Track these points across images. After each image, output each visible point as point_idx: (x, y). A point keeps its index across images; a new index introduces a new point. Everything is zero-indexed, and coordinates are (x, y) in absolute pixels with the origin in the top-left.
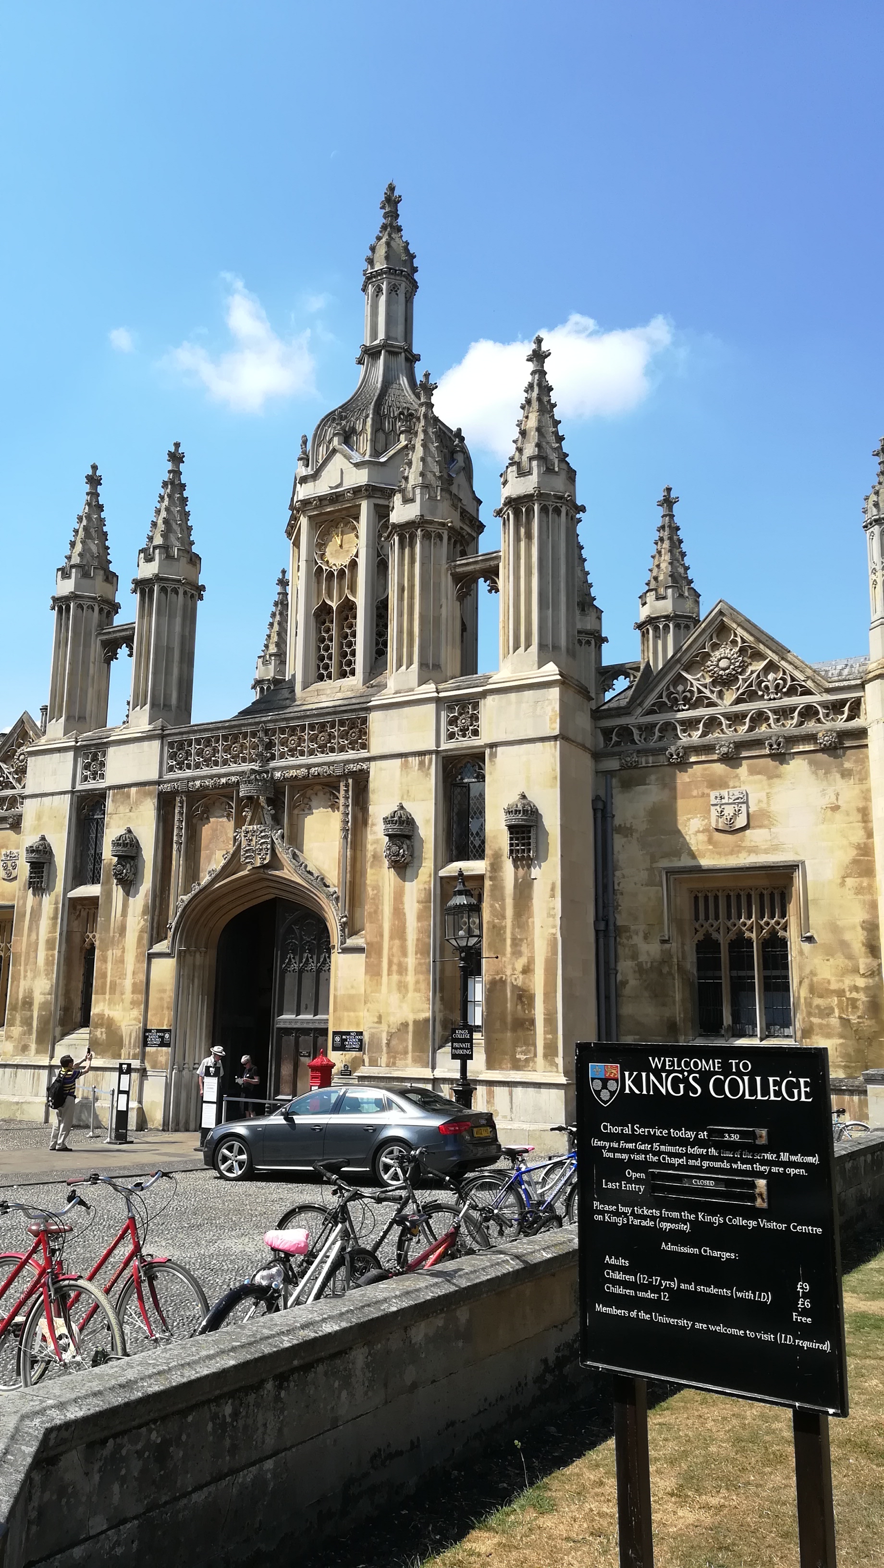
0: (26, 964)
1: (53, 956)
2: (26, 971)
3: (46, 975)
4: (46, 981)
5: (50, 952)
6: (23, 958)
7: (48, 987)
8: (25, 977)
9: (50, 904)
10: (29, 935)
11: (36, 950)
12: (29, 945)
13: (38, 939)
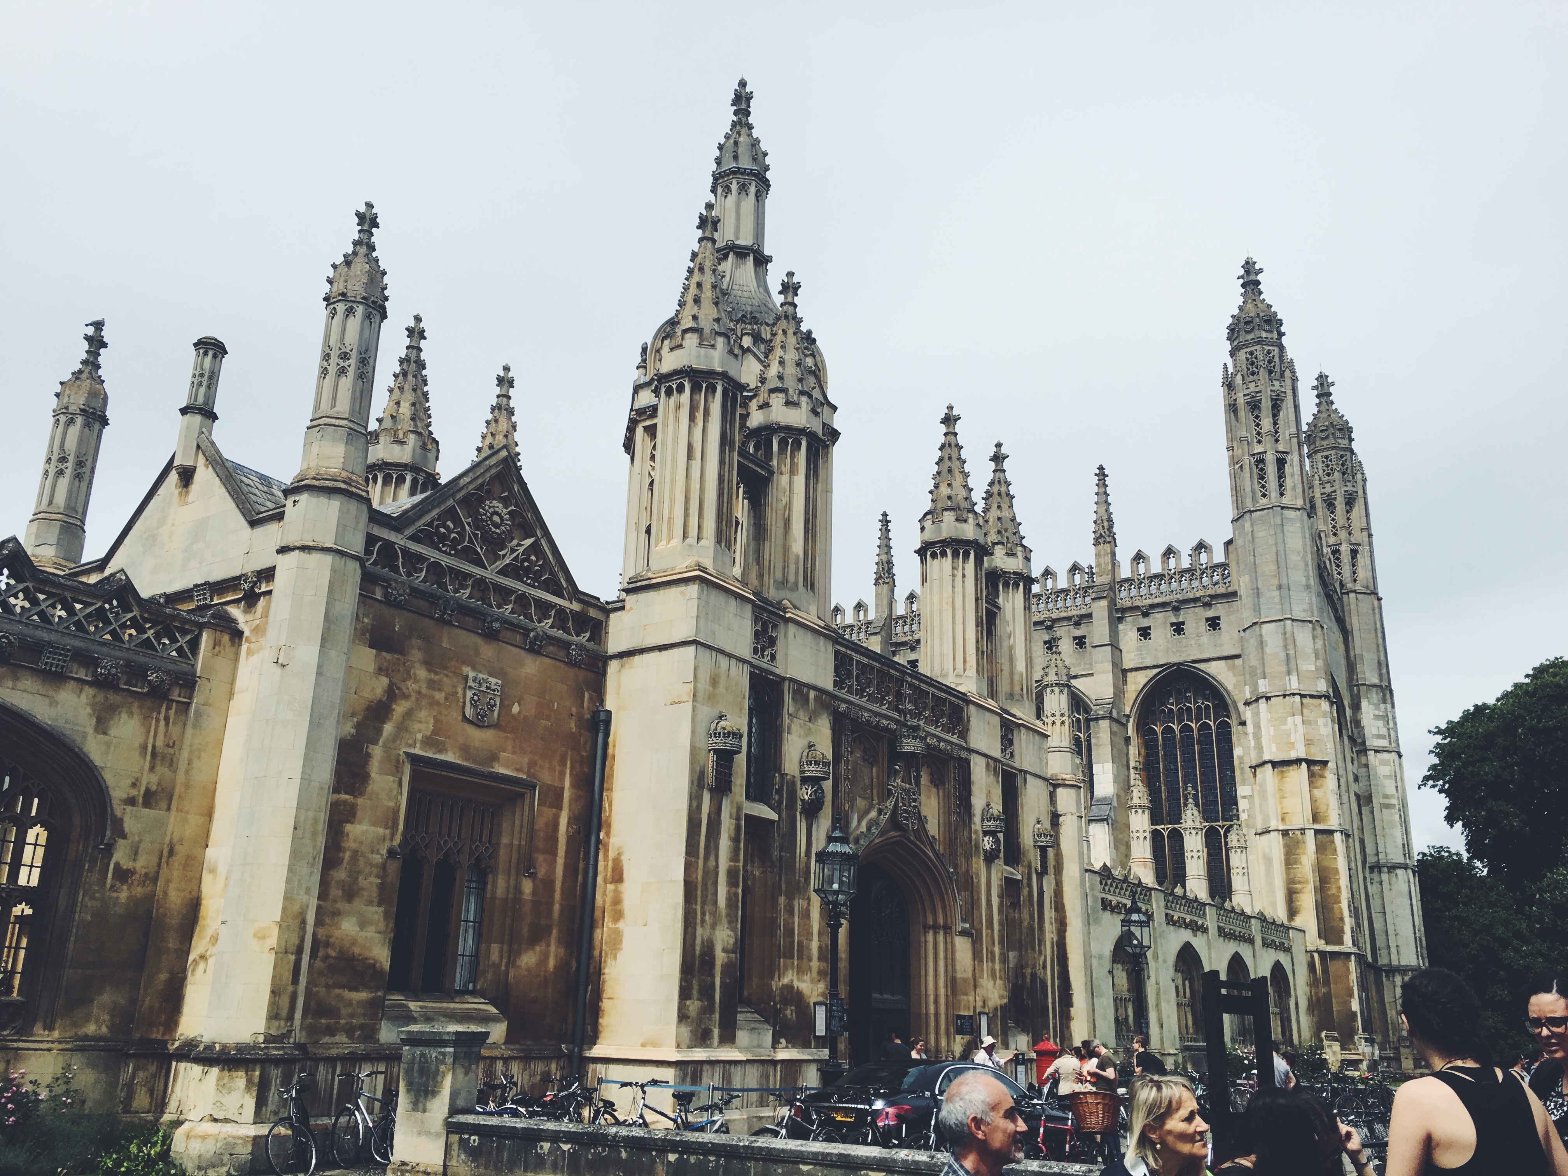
0: (704, 903)
1: (736, 895)
2: (703, 914)
3: (729, 922)
4: (730, 933)
5: (733, 890)
6: (699, 892)
7: (732, 941)
8: (703, 921)
9: (731, 817)
10: (706, 858)
11: (716, 883)
12: (706, 872)
13: (717, 866)
